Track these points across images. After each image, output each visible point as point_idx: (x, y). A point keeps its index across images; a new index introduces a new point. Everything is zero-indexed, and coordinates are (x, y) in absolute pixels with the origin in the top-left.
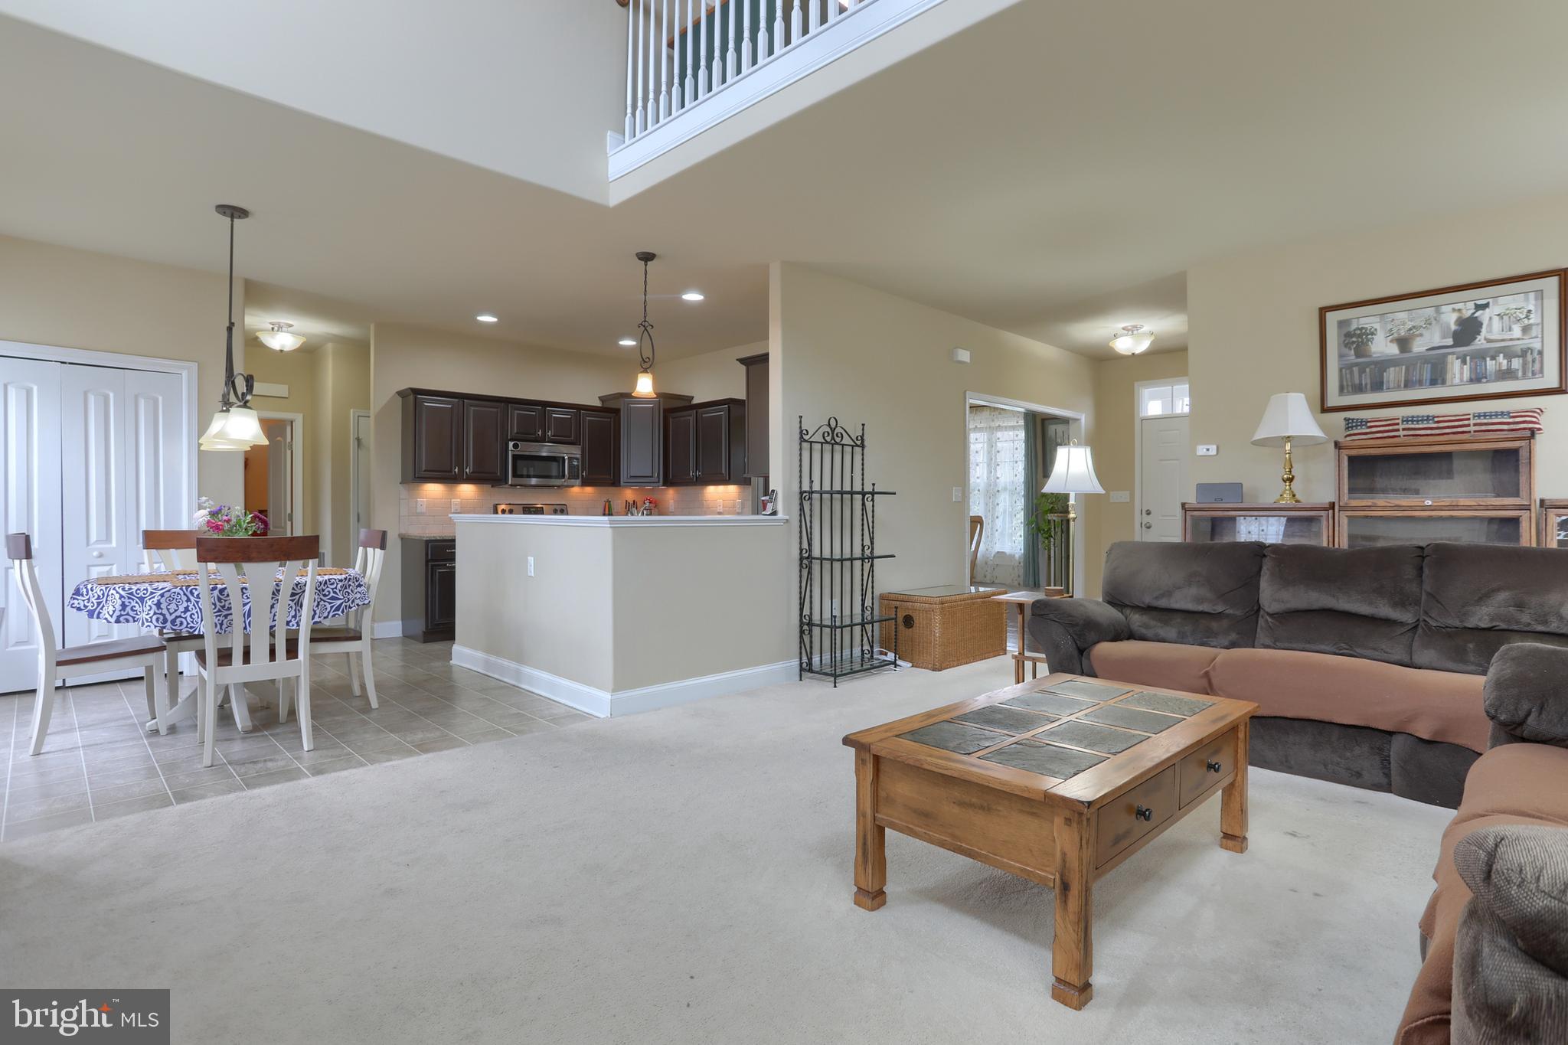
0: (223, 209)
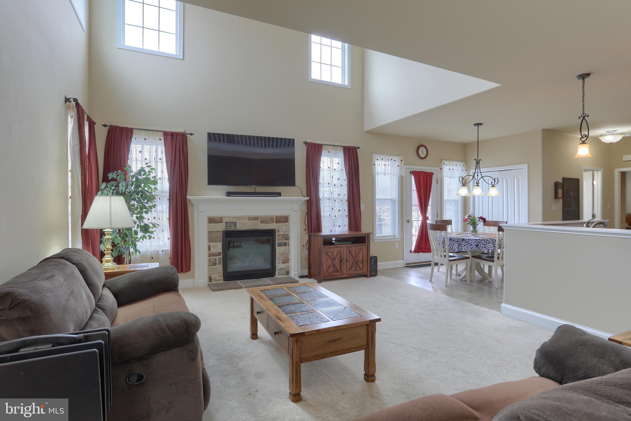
0: (475, 125)
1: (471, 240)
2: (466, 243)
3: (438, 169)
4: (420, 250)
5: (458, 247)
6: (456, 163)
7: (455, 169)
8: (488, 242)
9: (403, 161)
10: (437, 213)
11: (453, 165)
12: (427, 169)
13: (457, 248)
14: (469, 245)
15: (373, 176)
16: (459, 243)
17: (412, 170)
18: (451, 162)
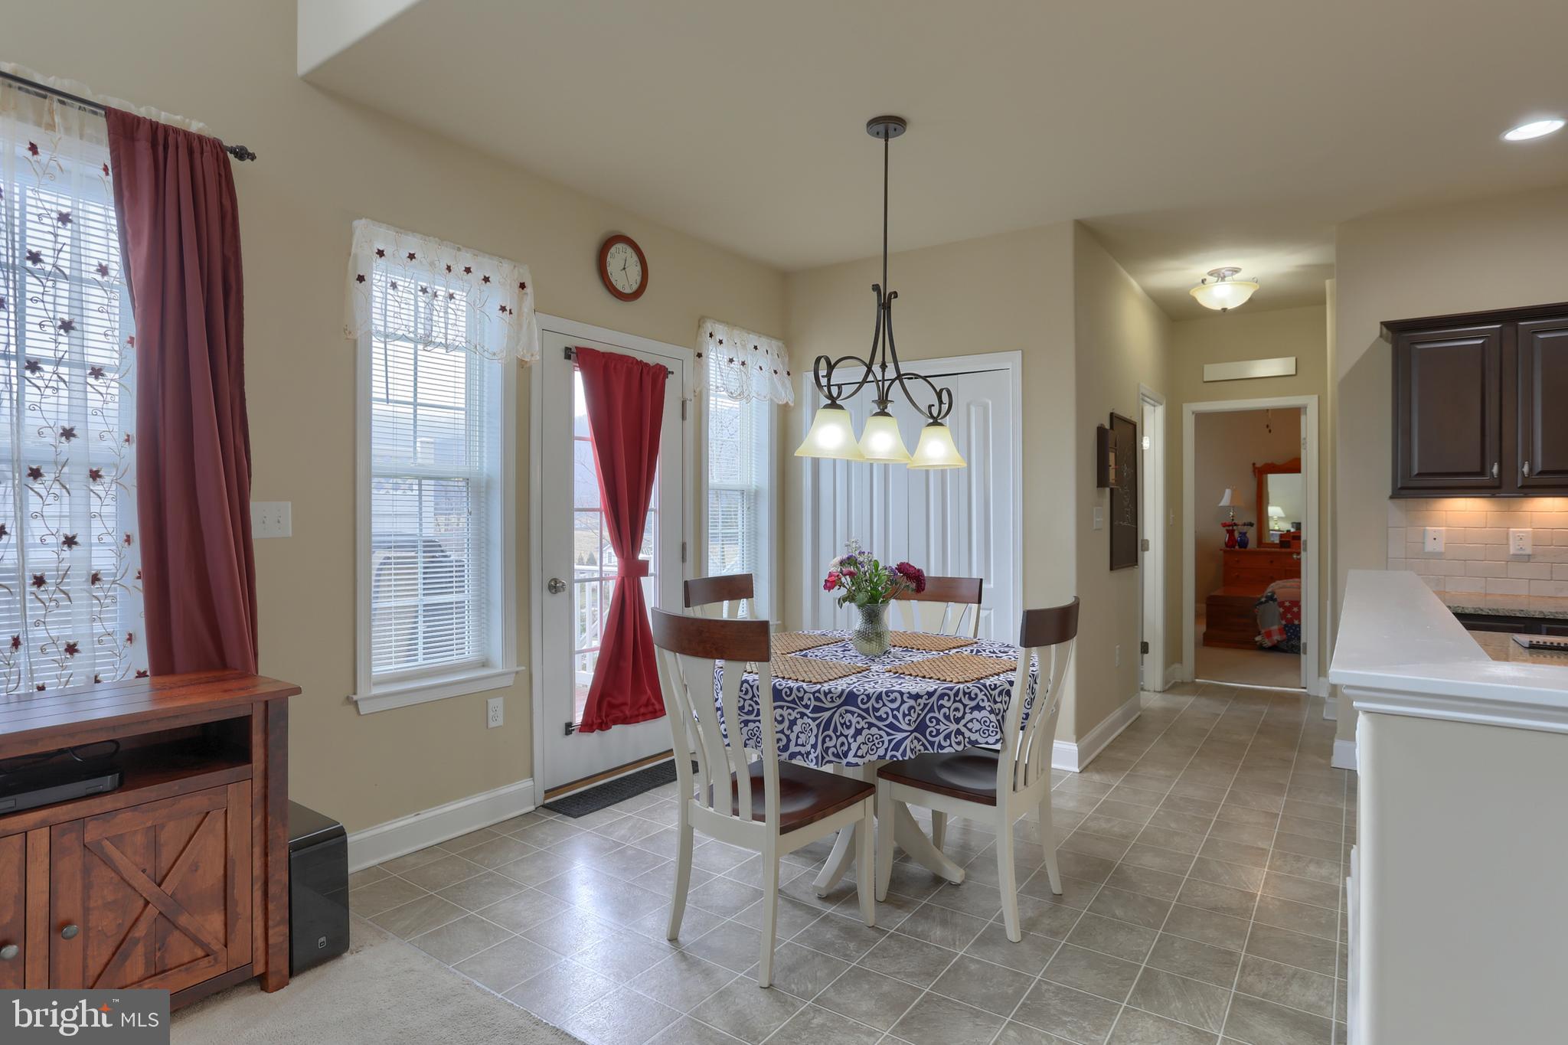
1: (893, 701)
2: (864, 718)
3: (689, 354)
4: (611, 717)
5: (824, 742)
6: (753, 339)
7: (748, 362)
8: (973, 704)
9: (529, 289)
10: (684, 546)
11: (744, 347)
12: (645, 349)
13: (814, 746)
14: (880, 724)
15: (355, 342)
16: (827, 714)
17: (573, 343)
18: (736, 332)
